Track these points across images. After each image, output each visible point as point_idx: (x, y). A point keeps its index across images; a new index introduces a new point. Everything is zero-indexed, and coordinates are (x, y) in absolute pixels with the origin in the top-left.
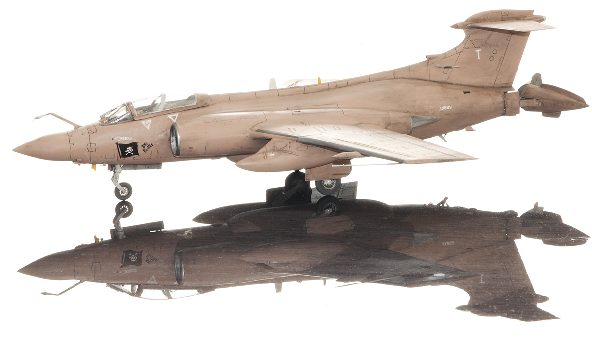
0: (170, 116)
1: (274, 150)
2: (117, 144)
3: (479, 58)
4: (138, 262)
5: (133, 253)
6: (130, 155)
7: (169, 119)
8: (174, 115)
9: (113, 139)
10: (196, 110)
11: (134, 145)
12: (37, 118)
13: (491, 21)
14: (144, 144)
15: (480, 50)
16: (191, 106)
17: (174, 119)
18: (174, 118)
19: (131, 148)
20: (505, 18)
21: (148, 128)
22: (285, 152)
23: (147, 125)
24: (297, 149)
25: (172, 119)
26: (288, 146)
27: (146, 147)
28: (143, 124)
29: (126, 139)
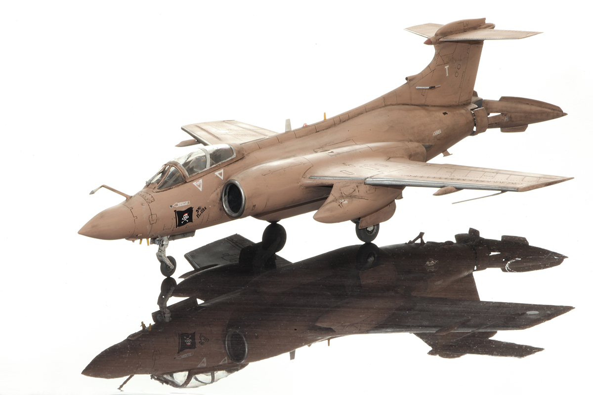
0: (217, 173)
1: (343, 196)
2: (175, 211)
3: (447, 75)
4: (193, 346)
5: (187, 335)
6: (185, 222)
7: (217, 177)
8: (220, 172)
9: (171, 206)
10: (236, 163)
11: (190, 211)
12: (92, 193)
13: (457, 34)
14: (199, 209)
15: (448, 66)
16: (232, 159)
17: (221, 176)
18: (221, 174)
19: (187, 214)
20: (466, 29)
21: (201, 189)
22: (355, 197)
23: (199, 186)
24: (367, 192)
25: (220, 176)
26: (357, 190)
27: (200, 211)
28: (195, 185)
29: (182, 205)
